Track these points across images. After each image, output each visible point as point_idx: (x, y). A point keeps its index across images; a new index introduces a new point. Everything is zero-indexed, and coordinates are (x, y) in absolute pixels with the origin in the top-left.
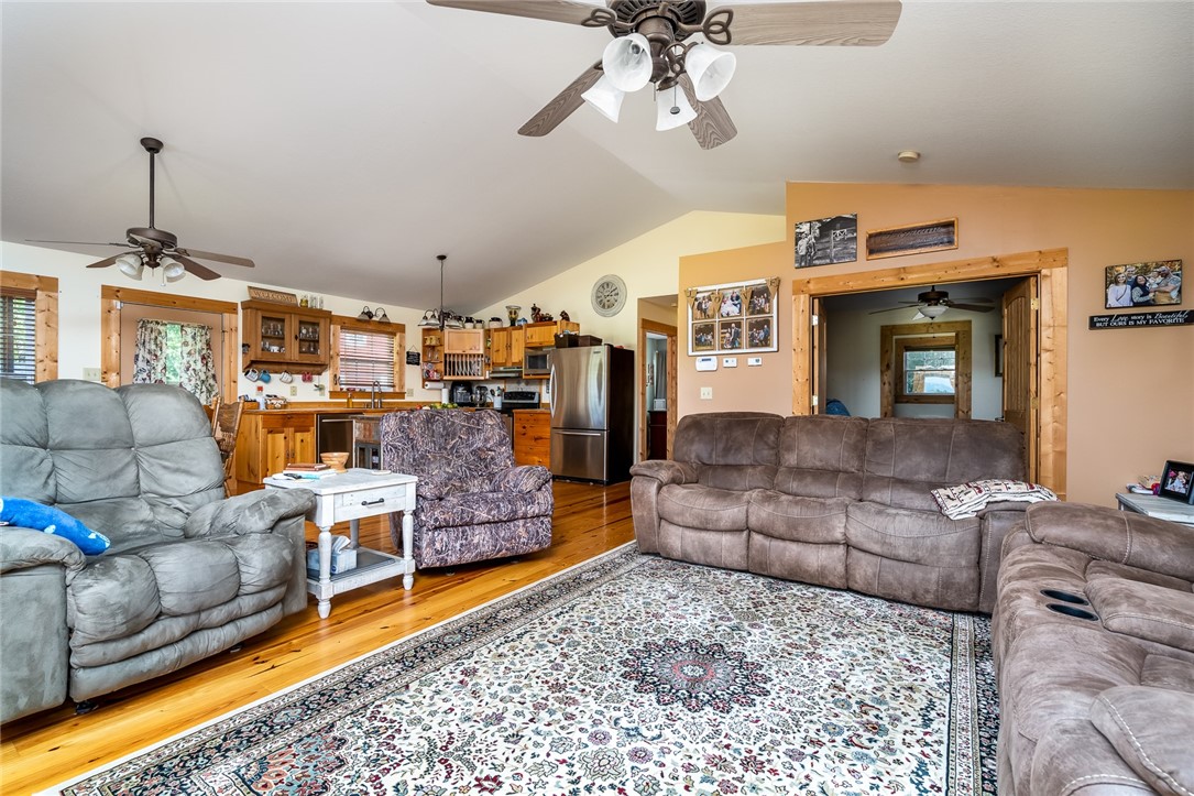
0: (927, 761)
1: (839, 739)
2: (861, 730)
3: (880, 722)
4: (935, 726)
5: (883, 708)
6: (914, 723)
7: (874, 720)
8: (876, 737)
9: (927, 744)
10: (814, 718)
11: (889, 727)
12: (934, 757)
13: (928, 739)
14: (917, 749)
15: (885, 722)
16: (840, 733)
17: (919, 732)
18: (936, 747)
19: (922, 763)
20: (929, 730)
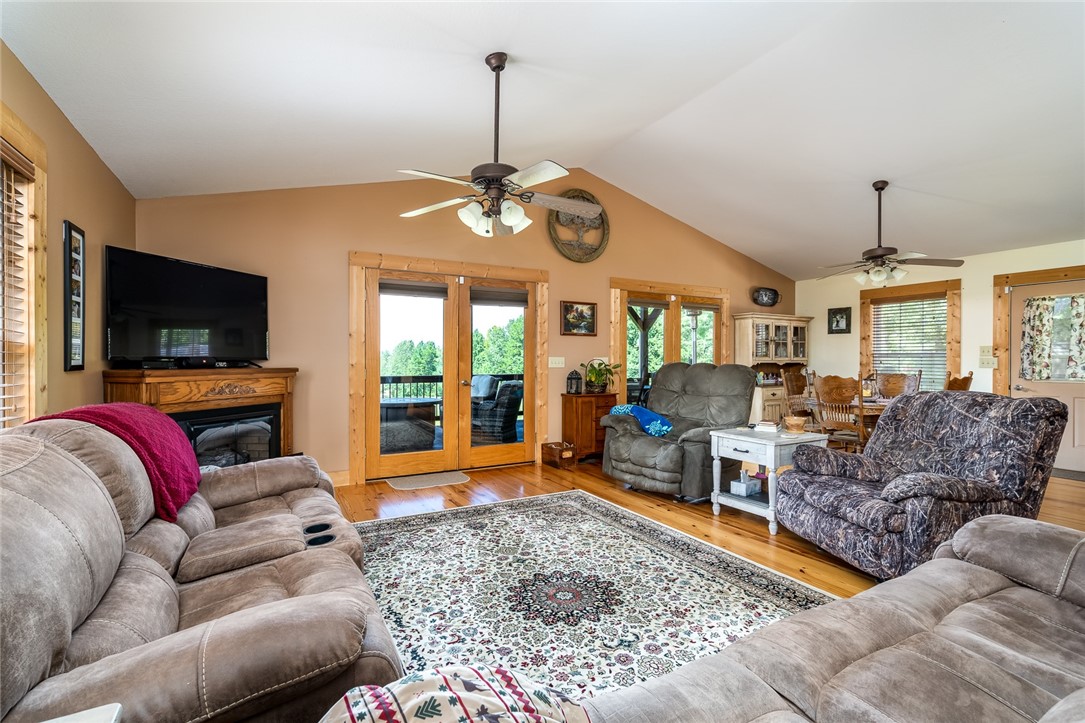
0: (399, 628)
1: (448, 611)
2: (444, 623)
3: (439, 635)
4: (409, 655)
5: (448, 647)
6: (421, 648)
7: (444, 634)
8: (433, 624)
9: (405, 638)
10: (472, 613)
11: (433, 635)
12: (397, 633)
13: (406, 643)
14: (408, 631)
15: (437, 637)
16: (451, 614)
17: (415, 644)
18: (399, 640)
19: (401, 625)
20: (410, 650)
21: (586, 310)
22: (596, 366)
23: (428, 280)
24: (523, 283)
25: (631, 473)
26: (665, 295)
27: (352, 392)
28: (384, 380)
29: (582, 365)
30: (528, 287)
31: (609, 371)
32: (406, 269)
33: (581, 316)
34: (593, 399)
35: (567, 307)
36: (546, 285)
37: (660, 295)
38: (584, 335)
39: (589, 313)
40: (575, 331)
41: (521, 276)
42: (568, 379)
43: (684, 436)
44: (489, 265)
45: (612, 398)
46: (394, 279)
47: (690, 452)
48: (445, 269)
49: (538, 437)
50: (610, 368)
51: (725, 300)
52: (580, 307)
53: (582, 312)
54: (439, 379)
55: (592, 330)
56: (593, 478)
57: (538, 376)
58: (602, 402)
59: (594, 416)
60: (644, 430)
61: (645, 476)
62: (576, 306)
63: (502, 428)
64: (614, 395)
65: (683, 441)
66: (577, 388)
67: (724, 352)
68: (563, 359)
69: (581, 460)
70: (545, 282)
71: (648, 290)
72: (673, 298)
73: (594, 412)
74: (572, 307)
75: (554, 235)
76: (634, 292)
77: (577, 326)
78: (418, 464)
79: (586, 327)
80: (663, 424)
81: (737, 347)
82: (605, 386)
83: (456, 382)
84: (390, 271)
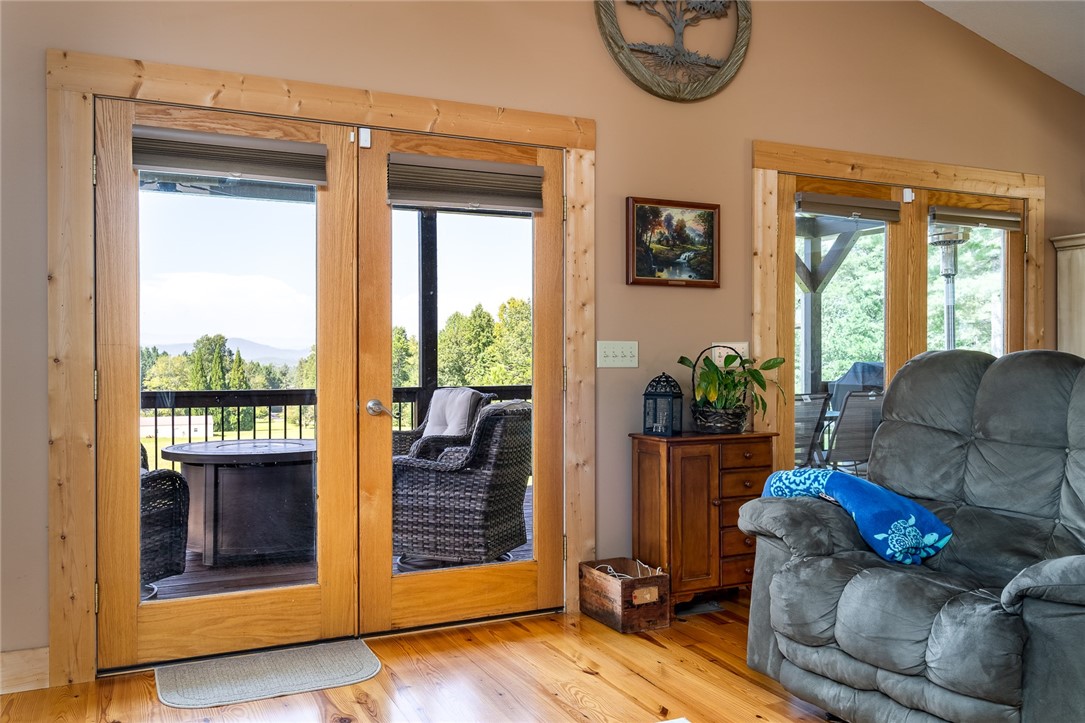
21: (691, 221)
22: (719, 363)
23: (273, 134)
24: (528, 149)
25: (840, 682)
26: (888, 187)
27: (55, 434)
28: (152, 400)
29: (683, 360)
30: (543, 159)
31: (756, 376)
32: (208, 103)
33: (679, 236)
34: (712, 449)
35: (642, 213)
36: (589, 156)
37: (874, 186)
38: (688, 285)
39: (700, 228)
40: (664, 275)
41: (525, 132)
42: (647, 395)
43: (1022, 580)
44: (437, 102)
45: (762, 447)
46: (176, 128)
47: (1049, 637)
48: (317, 107)
49: (570, 546)
50: (757, 366)
51: (1032, 203)
52: (677, 215)
53: (682, 226)
54: (303, 398)
55: (707, 274)
56: (716, 672)
57: (570, 389)
58: (733, 458)
59: (715, 493)
60: (867, 546)
61: (886, 695)
62: (666, 212)
63: (486, 515)
64: (767, 439)
65: (1021, 597)
66: (671, 417)
67: (1031, 329)
68: (632, 347)
69: (681, 608)
70: (586, 147)
71: (847, 173)
72: (908, 196)
73: (715, 482)
74: (657, 214)
75: (609, 28)
76: (812, 178)
77: (670, 263)
78: (246, 624)
79: (692, 266)
80: (924, 528)
81: (1063, 315)
82: (739, 415)
83: (351, 407)
84: (165, 106)
